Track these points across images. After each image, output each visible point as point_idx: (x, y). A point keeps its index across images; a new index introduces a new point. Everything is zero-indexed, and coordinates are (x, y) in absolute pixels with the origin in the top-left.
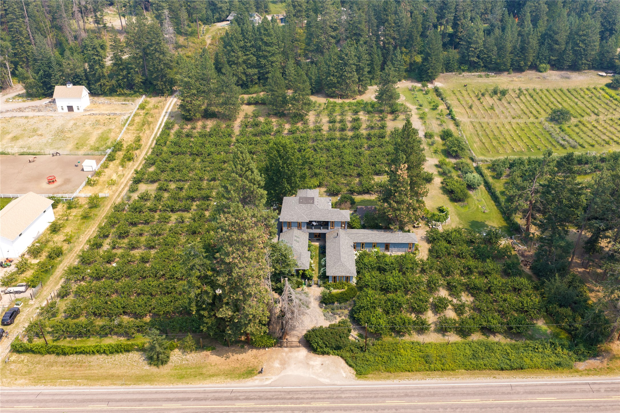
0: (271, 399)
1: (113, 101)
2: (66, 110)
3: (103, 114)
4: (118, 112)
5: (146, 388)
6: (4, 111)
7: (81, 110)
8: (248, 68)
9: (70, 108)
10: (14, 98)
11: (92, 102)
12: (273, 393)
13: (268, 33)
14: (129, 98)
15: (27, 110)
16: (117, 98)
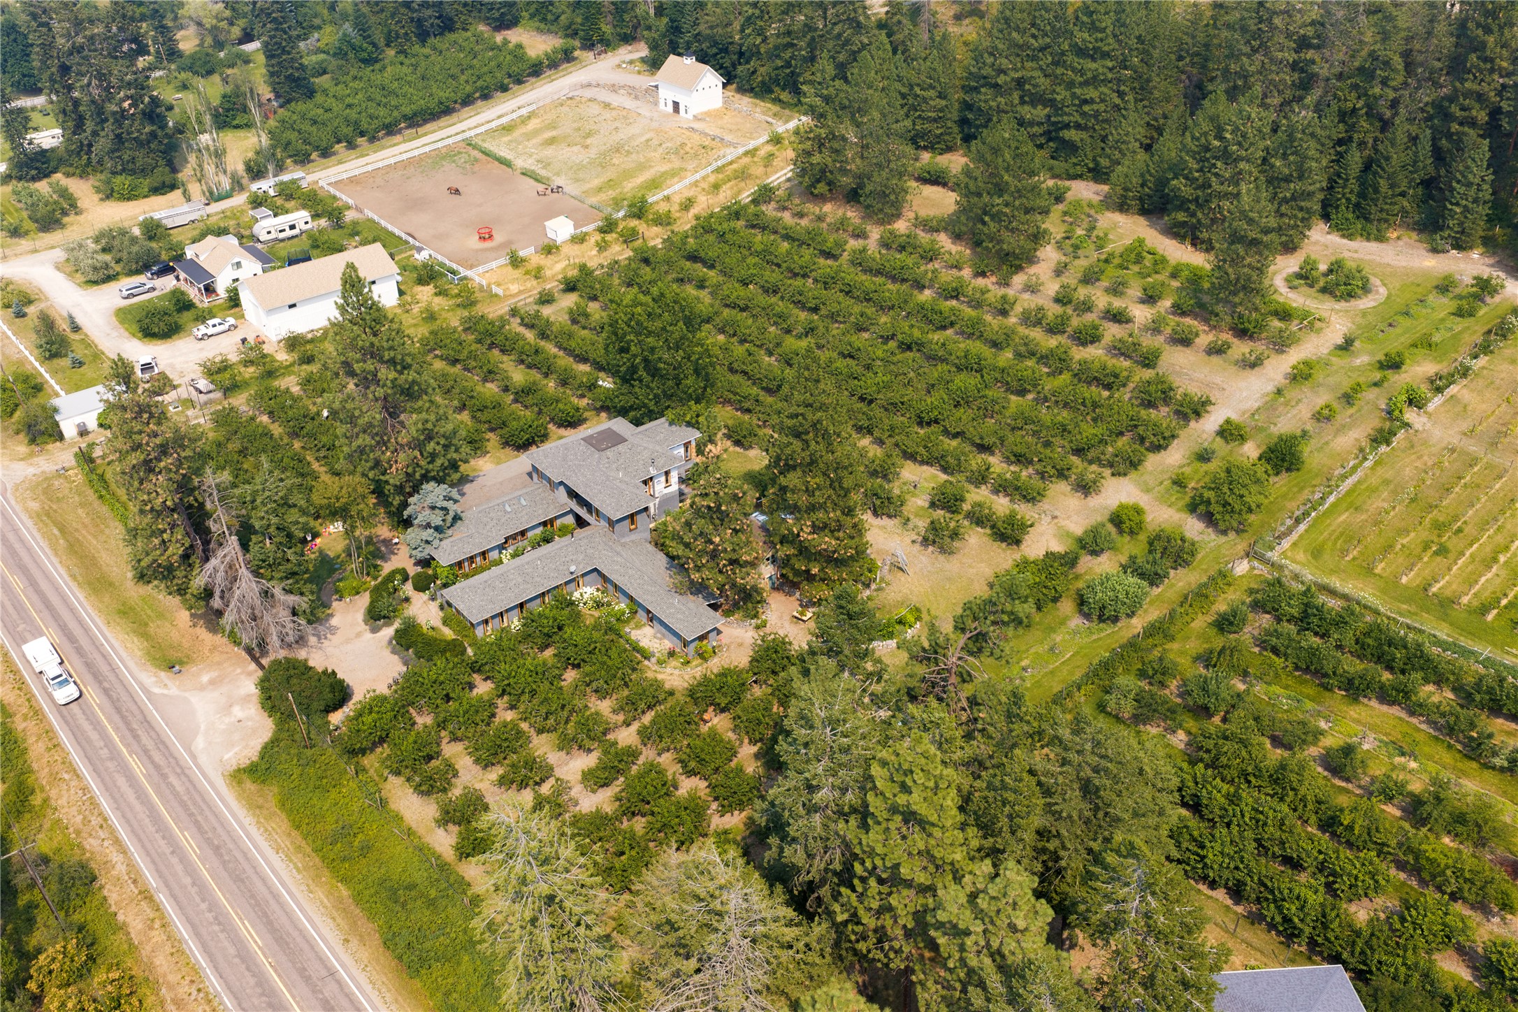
0: (118, 711)
1: (758, 110)
2: (670, 108)
3: (706, 135)
4: (728, 137)
5: (77, 596)
6: (594, 83)
7: (689, 116)
8: (1022, 102)
9: (676, 105)
10: (631, 62)
11: (726, 101)
12: (134, 708)
13: (1093, 23)
14: (787, 112)
15: (622, 91)
16: (769, 105)
